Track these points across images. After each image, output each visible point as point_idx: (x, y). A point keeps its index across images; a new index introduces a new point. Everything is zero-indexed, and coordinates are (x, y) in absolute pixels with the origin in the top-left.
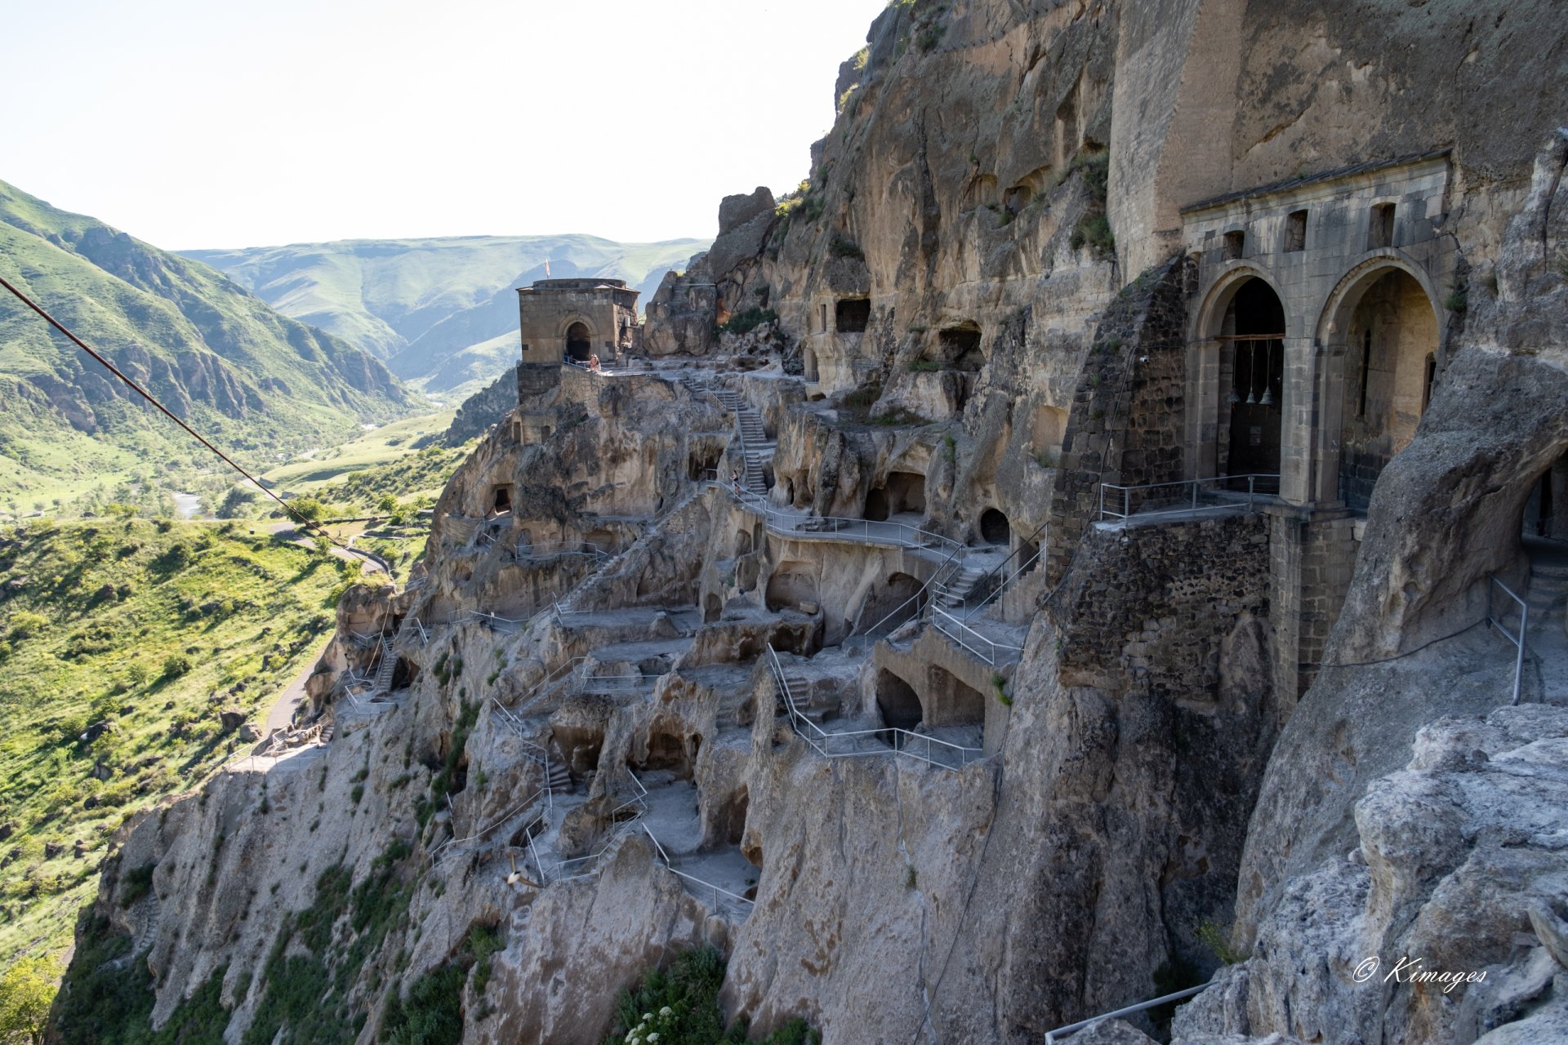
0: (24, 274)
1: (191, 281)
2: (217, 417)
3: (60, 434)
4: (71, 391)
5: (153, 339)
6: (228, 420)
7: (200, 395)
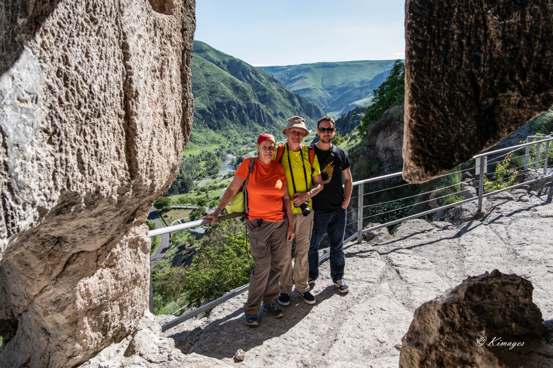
0: (205, 75)
1: (259, 77)
2: (257, 126)
3: (204, 130)
4: (211, 115)
5: (240, 98)
6: (260, 127)
7: (252, 118)
